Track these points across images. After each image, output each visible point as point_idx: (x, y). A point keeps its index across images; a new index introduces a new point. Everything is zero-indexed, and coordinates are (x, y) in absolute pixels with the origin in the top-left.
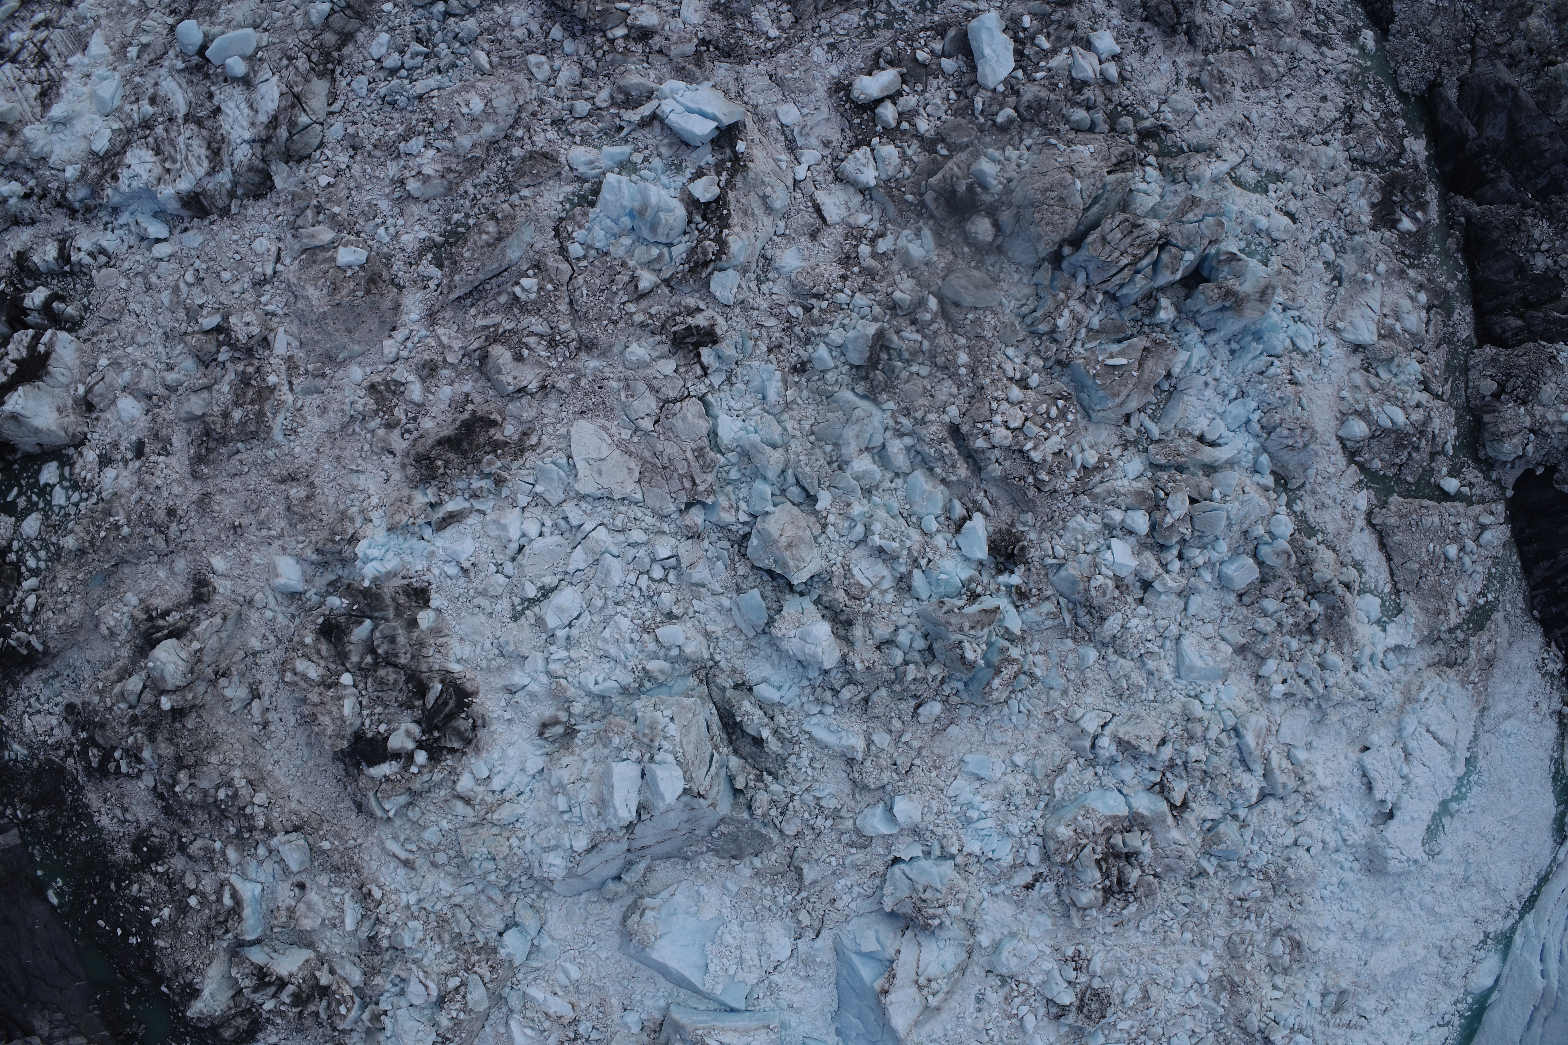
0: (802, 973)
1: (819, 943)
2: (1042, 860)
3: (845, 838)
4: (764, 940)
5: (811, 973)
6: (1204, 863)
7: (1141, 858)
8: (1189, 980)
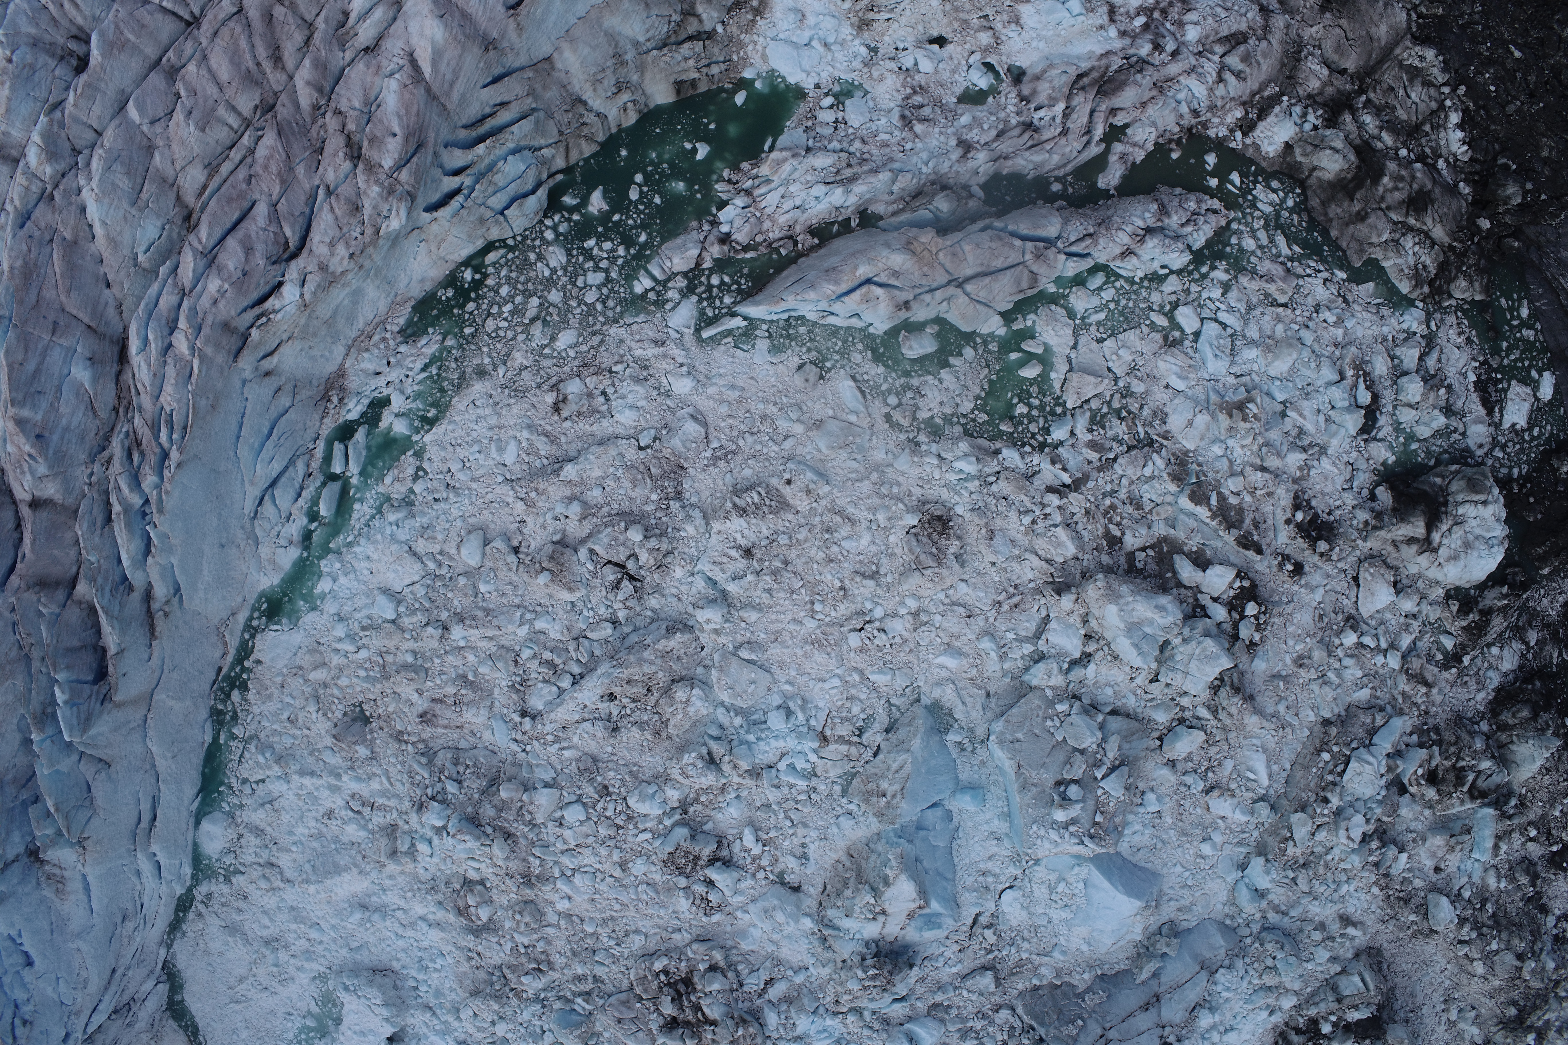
0: (990, 879)
1: (976, 910)
2: (760, 1009)
3: (954, 1012)
4: (1027, 908)
5: (981, 879)
6: (589, 1007)
7: (661, 1021)
8: (578, 879)
